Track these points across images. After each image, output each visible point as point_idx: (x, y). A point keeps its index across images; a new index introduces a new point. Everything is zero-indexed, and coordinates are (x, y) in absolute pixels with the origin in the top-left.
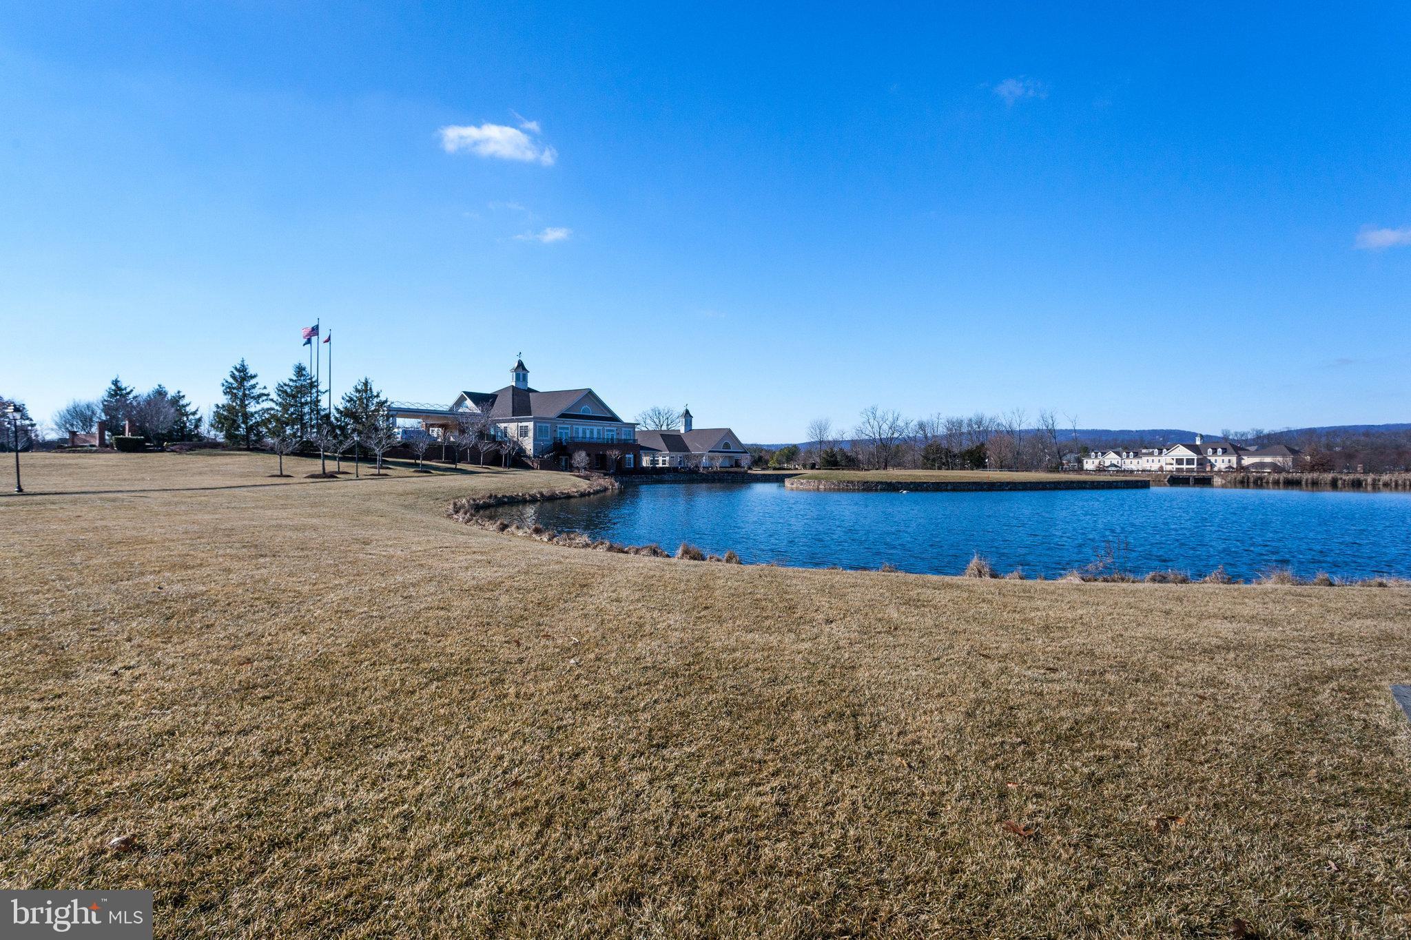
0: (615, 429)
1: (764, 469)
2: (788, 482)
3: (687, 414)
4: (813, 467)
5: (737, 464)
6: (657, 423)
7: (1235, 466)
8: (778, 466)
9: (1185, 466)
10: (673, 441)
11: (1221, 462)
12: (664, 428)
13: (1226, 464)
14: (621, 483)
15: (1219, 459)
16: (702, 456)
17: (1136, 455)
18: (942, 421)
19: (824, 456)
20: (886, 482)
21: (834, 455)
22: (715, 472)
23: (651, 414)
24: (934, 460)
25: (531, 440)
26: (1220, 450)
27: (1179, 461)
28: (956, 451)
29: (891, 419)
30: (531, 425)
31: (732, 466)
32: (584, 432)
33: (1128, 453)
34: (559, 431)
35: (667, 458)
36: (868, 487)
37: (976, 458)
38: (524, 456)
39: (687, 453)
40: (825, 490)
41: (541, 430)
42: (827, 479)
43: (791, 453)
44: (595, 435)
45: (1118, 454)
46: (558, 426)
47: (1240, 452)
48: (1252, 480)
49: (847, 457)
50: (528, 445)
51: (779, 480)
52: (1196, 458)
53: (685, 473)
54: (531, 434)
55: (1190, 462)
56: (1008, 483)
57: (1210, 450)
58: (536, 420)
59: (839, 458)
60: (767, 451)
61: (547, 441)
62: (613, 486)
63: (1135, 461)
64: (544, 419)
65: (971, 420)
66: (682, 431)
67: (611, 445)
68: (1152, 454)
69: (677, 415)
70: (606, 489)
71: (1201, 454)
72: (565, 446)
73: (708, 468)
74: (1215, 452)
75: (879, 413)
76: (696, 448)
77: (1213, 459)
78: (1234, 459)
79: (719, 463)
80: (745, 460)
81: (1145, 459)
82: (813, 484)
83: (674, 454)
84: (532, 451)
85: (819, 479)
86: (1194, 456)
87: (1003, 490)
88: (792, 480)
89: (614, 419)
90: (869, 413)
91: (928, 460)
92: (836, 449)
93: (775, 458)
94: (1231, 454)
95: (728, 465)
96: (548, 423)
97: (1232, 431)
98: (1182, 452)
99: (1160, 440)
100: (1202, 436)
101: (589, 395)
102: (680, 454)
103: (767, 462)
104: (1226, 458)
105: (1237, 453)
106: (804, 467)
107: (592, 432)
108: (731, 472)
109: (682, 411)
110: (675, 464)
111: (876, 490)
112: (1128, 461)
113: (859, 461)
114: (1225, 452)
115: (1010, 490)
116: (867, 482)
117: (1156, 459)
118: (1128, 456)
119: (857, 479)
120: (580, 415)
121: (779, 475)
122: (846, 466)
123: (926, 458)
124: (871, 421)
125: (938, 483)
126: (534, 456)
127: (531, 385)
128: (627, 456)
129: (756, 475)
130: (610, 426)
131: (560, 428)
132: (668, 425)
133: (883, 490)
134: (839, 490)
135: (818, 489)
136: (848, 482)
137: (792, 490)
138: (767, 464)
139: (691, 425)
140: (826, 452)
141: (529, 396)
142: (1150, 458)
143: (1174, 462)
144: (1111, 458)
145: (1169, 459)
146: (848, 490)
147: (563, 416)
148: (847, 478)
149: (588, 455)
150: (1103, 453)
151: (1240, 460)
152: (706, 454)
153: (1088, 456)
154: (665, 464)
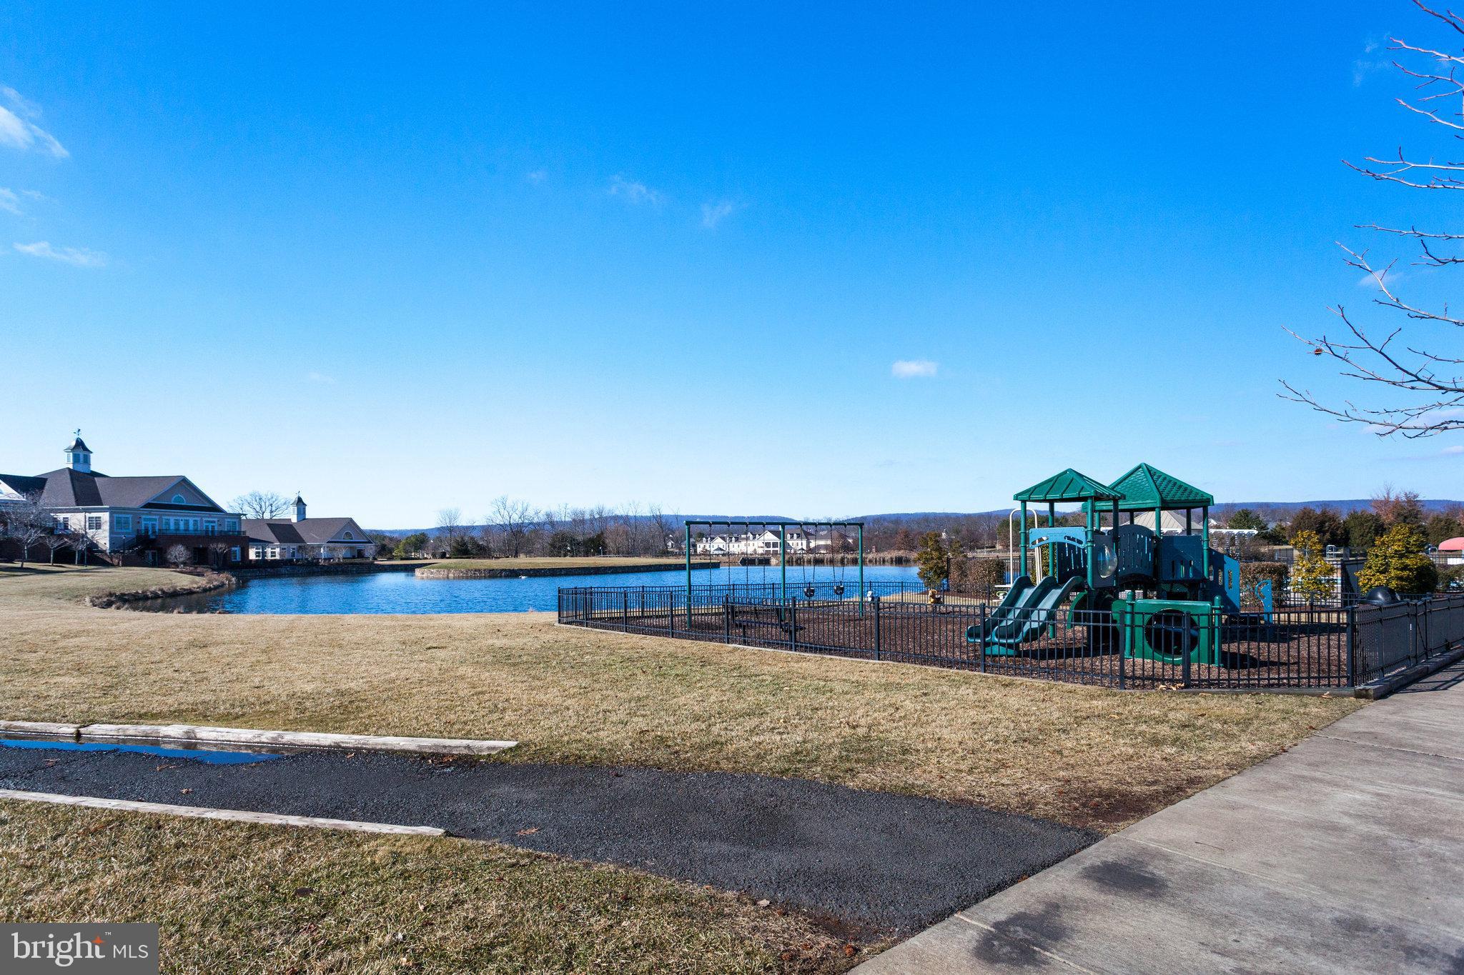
0: (216, 520)
1: (389, 559)
2: (418, 572)
3: (300, 502)
4: (443, 556)
5: (360, 554)
6: (258, 509)
7: (805, 548)
8: (403, 555)
9: (771, 549)
10: (283, 531)
11: (797, 544)
12: (267, 516)
13: (800, 547)
14: (238, 578)
15: (795, 542)
16: (319, 547)
17: (737, 540)
18: (568, 511)
19: (455, 545)
21: (465, 544)
22: (337, 564)
23: (249, 500)
24: (560, 548)
25: (107, 534)
26: (795, 535)
27: (768, 545)
28: (580, 538)
29: (520, 509)
30: (105, 517)
31: (354, 557)
32: (177, 523)
33: (731, 538)
34: (143, 522)
35: (277, 550)
36: (493, 574)
37: (596, 545)
38: (96, 552)
39: (303, 544)
40: (454, 578)
41: (118, 522)
42: (456, 568)
43: (419, 541)
44: (191, 527)
45: (723, 539)
46: (143, 517)
47: (809, 536)
48: (794, 560)
49: (478, 546)
50: (103, 539)
51: (409, 569)
52: (778, 542)
53: (303, 565)
54: (106, 527)
55: (775, 545)
56: (611, 568)
57: (788, 534)
58: (112, 511)
59: (470, 546)
60: (391, 539)
61: (128, 534)
62: (230, 581)
63: (736, 545)
64: (124, 509)
65: (592, 511)
66: (294, 519)
67: (211, 537)
68: (747, 539)
69: (283, 501)
70: (223, 585)
71: (783, 538)
72: (154, 541)
73: (330, 559)
74: (792, 537)
75: (509, 503)
76: (311, 539)
77: (790, 542)
78: (804, 542)
79: (341, 553)
80: (370, 550)
81: (743, 543)
82: (443, 573)
83: (285, 545)
84: (108, 546)
85: (448, 568)
87: (606, 573)
88: (422, 570)
89: (215, 508)
90: (499, 503)
91: (555, 547)
92: (466, 539)
93: (401, 546)
94: (803, 538)
95: (349, 556)
96: (131, 513)
98: (770, 537)
101: (184, 483)
102: (295, 546)
103: (391, 551)
104: (800, 542)
105: (807, 537)
106: (434, 556)
107: (187, 523)
108: (356, 564)
109: (294, 498)
110: (287, 556)
111: (501, 577)
112: (731, 545)
113: (489, 549)
115: (612, 573)
117: (751, 543)
118: (730, 541)
119: (483, 567)
120: (171, 505)
121: (408, 565)
122: (477, 554)
123: (553, 545)
124: (502, 511)
126: (112, 551)
127: (95, 467)
128: (233, 549)
129: (383, 566)
130: (210, 516)
131: (145, 519)
132: (271, 512)
133: (507, 576)
134: (467, 578)
135: (448, 577)
137: (423, 578)
138: (391, 553)
139: (304, 513)
140: (457, 542)
141: (94, 482)
142: (747, 542)
144: (718, 543)
145: (760, 543)
146: (475, 578)
147: (148, 505)
148: (474, 567)
149: (187, 548)
150: (712, 539)
151: (808, 543)
152: (325, 544)
153: (701, 541)
154: (275, 556)
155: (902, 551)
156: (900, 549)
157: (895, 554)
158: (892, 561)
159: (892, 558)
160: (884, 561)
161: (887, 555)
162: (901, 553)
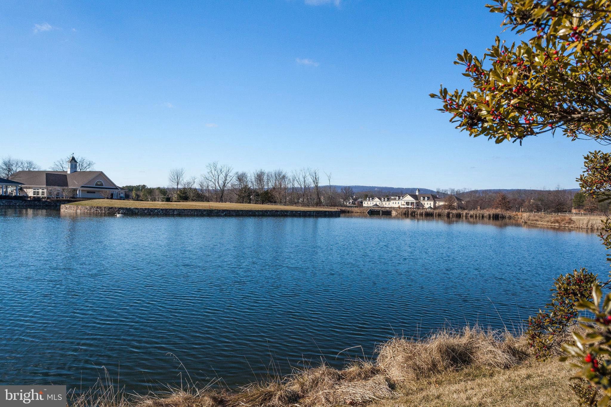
3: (75, 160)
7: (432, 207)
9: (410, 206)
11: (428, 204)
13: (429, 206)
15: (426, 203)
17: (389, 200)
19: (179, 193)
20: (127, 208)
21: (186, 193)
26: (426, 198)
27: (408, 203)
33: (384, 198)
35: (41, 191)
37: (268, 196)
39: (66, 188)
45: (380, 199)
47: (435, 199)
49: (197, 194)
52: (415, 202)
55: (412, 203)
56: (224, 211)
57: (422, 198)
59: (190, 195)
63: (388, 203)
66: (69, 172)
68: (395, 199)
71: (418, 200)
74: (424, 199)
76: (73, 184)
77: (422, 202)
78: (432, 203)
81: (392, 202)
83: (50, 188)
86: (414, 201)
94: (431, 200)
97: (441, 189)
98: (409, 198)
99: (399, 193)
100: (419, 190)
102: (60, 189)
104: (429, 202)
105: (434, 200)
109: (71, 158)
110: (54, 195)
112: (384, 203)
113: (204, 197)
114: (429, 199)
116: (112, 208)
117: (397, 202)
118: (384, 200)
125: (167, 209)
136: (97, 208)
139: (75, 167)
142: (394, 202)
143: (405, 204)
144: (377, 201)
145: (403, 203)
150: (373, 198)
151: (435, 203)
152: (80, 188)
153: (365, 200)
154: (38, 194)
155: (499, 210)
156: (497, 208)
157: (492, 211)
158: (490, 217)
159: (490, 215)
160: (483, 217)
161: (486, 212)
162: (498, 211)
